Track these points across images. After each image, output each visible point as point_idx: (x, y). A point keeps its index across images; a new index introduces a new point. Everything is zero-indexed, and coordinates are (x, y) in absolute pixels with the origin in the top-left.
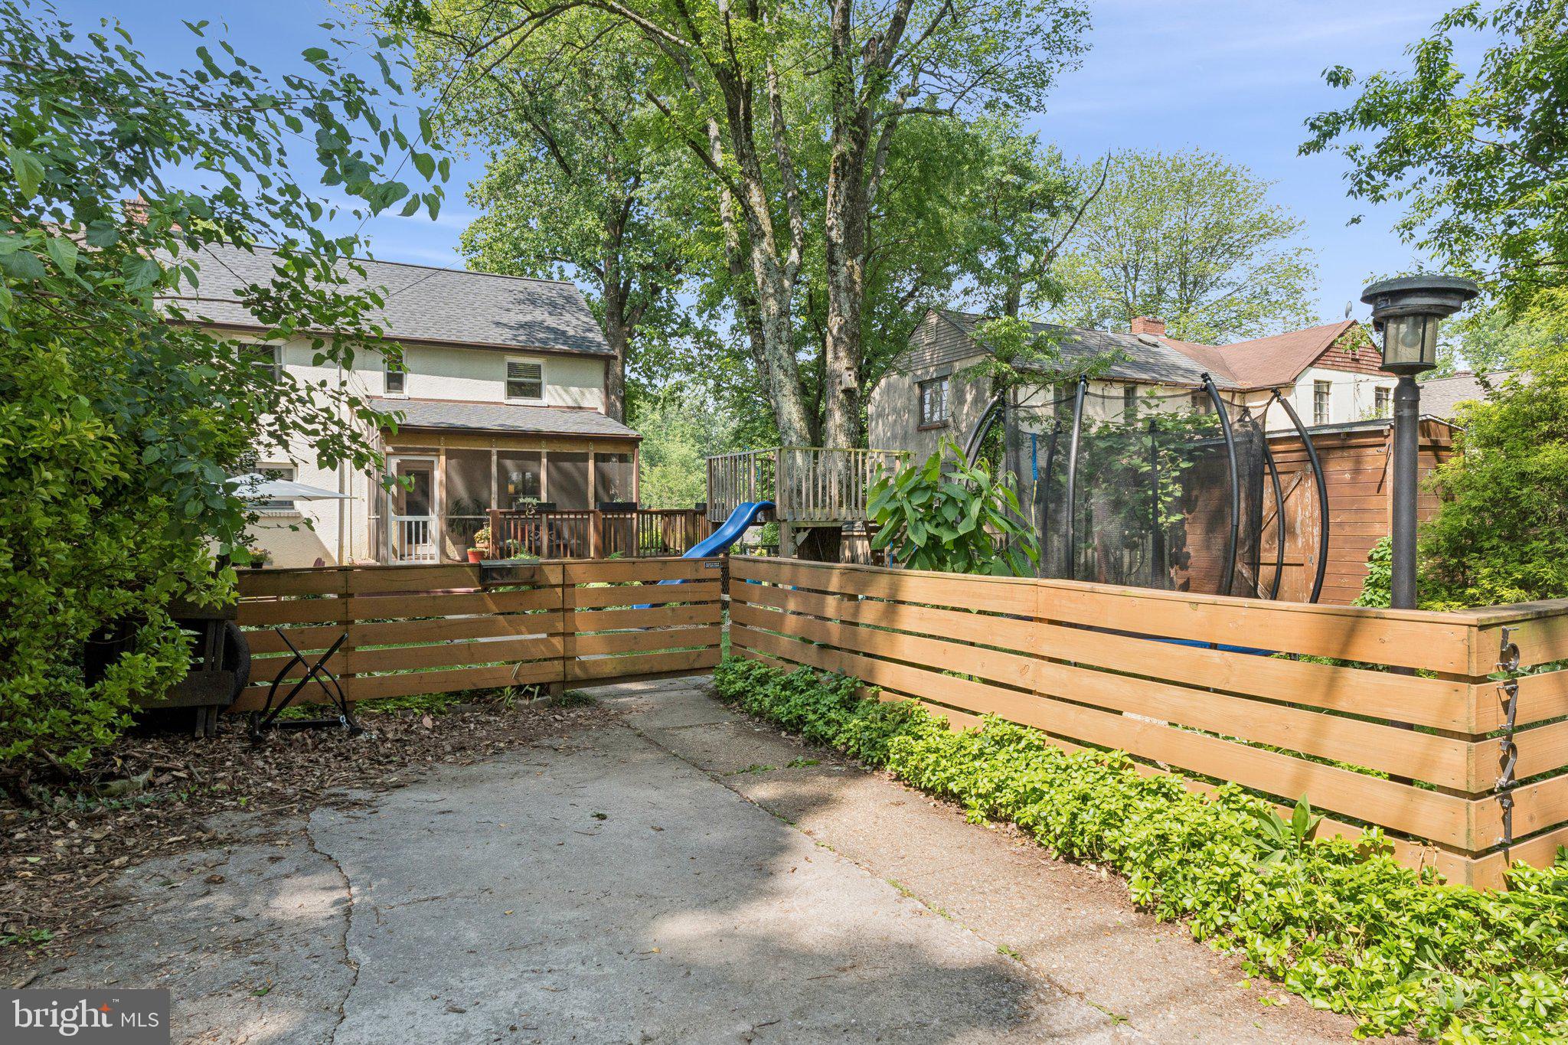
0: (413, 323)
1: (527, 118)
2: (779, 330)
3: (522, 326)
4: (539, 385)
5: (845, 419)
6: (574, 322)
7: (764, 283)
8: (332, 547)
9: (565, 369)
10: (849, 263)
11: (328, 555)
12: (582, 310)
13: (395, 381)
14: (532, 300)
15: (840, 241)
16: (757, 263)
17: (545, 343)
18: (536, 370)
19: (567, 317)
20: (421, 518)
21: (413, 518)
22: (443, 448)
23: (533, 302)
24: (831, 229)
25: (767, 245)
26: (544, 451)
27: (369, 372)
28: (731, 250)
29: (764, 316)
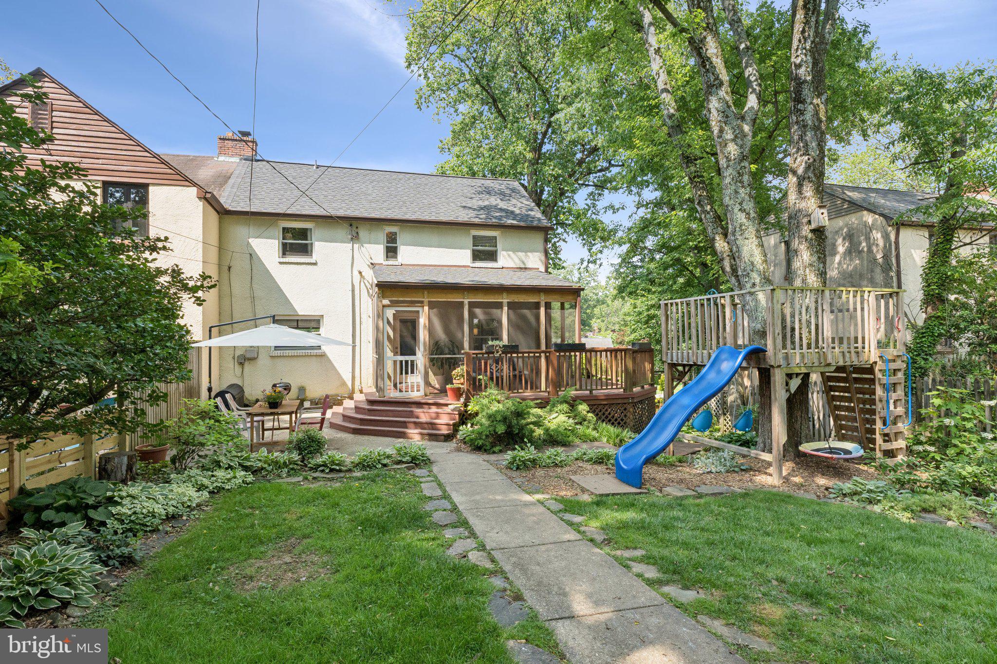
0: (404, 209)
1: (478, 81)
2: (740, 175)
3: (482, 209)
4: (496, 251)
5: (815, 258)
6: (519, 205)
7: (721, 131)
8: (347, 377)
9: (515, 239)
10: (815, 101)
11: (344, 384)
12: (524, 197)
13: (391, 251)
14: (489, 192)
15: (809, 78)
16: (714, 112)
17: (500, 219)
18: (493, 241)
19: (514, 201)
20: (409, 358)
21: (403, 358)
22: (426, 300)
23: (489, 193)
24: (798, 66)
25: (724, 93)
26: (505, 301)
27: (373, 245)
28: (671, 116)
29: (723, 162)
